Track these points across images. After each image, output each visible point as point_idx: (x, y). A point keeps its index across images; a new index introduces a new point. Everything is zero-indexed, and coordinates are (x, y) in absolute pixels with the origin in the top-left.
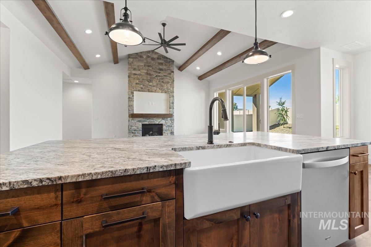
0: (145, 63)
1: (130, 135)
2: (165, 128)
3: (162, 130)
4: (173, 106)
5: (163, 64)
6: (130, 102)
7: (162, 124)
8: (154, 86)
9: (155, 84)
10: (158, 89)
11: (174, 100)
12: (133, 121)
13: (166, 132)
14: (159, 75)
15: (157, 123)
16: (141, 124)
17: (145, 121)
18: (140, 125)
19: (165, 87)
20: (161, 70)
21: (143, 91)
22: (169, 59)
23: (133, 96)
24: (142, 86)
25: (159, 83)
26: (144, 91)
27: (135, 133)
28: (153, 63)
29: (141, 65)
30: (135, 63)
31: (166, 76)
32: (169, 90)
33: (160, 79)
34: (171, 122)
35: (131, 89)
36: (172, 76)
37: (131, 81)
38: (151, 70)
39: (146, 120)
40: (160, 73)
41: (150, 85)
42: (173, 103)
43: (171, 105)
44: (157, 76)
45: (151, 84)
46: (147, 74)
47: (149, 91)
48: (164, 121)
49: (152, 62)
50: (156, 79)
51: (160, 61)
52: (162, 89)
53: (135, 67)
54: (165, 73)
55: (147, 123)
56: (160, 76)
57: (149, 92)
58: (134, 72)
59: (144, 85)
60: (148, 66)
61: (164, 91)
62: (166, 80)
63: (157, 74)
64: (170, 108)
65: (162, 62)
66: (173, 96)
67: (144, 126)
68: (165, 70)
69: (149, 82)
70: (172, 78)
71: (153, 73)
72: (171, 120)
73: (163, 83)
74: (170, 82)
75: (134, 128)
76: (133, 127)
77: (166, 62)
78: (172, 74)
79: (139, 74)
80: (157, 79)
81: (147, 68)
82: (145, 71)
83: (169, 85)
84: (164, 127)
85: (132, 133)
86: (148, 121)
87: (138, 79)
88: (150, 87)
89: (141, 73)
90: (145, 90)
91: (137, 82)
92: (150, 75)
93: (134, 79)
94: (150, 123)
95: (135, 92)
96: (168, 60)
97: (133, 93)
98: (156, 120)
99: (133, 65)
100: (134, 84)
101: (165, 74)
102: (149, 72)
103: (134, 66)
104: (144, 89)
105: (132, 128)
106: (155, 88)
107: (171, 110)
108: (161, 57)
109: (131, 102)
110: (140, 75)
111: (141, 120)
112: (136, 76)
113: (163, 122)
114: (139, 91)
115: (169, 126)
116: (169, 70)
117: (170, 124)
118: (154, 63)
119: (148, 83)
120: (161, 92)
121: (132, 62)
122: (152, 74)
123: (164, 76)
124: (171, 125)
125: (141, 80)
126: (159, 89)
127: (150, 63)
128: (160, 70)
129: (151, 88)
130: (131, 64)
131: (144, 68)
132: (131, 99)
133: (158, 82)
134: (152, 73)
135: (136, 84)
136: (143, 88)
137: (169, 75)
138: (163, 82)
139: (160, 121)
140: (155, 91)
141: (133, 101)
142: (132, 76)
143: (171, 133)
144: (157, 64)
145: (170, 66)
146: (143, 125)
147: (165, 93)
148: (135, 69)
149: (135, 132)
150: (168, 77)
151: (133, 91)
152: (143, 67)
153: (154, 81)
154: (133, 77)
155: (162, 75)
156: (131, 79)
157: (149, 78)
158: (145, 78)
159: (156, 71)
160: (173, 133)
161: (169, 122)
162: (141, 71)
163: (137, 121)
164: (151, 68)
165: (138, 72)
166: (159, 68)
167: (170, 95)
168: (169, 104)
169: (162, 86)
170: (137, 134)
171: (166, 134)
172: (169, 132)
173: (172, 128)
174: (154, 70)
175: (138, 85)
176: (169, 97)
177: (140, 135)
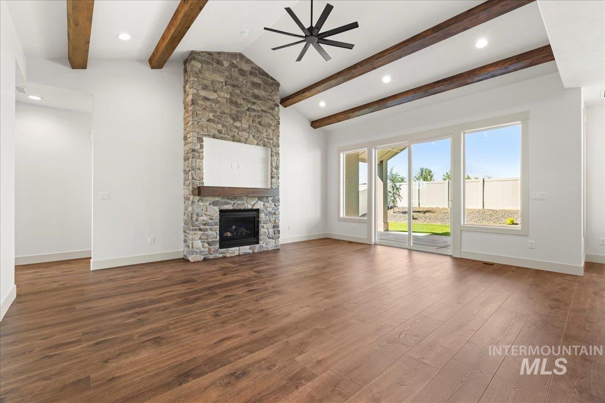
0: (227, 78)
1: (195, 234)
2: (264, 217)
3: (258, 222)
4: (278, 174)
5: (260, 87)
6: (194, 160)
7: (258, 209)
8: (243, 130)
9: (245, 126)
10: (251, 136)
11: (279, 161)
12: (201, 204)
13: (265, 226)
14: (253, 107)
15: (250, 207)
16: (217, 209)
17: (227, 204)
18: (215, 212)
19: (265, 135)
20: (256, 97)
21: (222, 138)
22: (272, 78)
23: (202, 147)
24: (220, 127)
25: (254, 125)
26: (225, 139)
27: (206, 230)
28: (241, 80)
29: (219, 80)
30: (207, 74)
31: (265, 112)
32: (271, 141)
33: (255, 116)
34: (273, 206)
35: (197, 130)
36: (276, 113)
37: (198, 112)
38: (238, 96)
39: (229, 201)
40: (254, 103)
41: (237, 127)
42: (277, 168)
43: (275, 170)
44: (248, 109)
45: (238, 124)
46: (231, 102)
47: (234, 139)
48: (262, 203)
49: (241, 78)
50: (248, 115)
51: (256, 80)
52: (258, 137)
53: (206, 82)
54: (264, 105)
55: (229, 207)
56: (254, 110)
57: (233, 141)
58: (203, 93)
59: (224, 126)
60: (234, 86)
61: (261, 142)
62: (266, 120)
63: (249, 106)
64: (272, 177)
65: (259, 82)
66: (278, 154)
67: (223, 214)
68: (265, 100)
69: (234, 120)
70: (276, 117)
71: (242, 102)
72: (273, 201)
73: (261, 125)
74: (273, 125)
75: (205, 218)
76: (202, 216)
77: (266, 84)
78: (276, 108)
79: (214, 99)
80: (250, 116)
81: (230, 89)
82: (226, 95)
83: (270, 131)
84: (262, 216)
85: (200, 230)
86: (233, 202)
87: (213, 111)
88: (237, 131)
89: (219, 99)
90: (226, 136)
91: (211, 116)
92: (236, 104)
93: (204, 109)
94: (236, 207)
95: (205, 139)
96: (269, 79)
97: (203, 142)
98: (247, 202)
99: (201, 76)
100: (204, 121)
101: (264, 108)
102: (234, 99)
103: (204, 79)
104: (224, 134)
105: (201, 218)
106: (245, 134)
107: (274, 180)
108: (257, 72)
109: (198, 160)
110: (217, 102)
111: (218, 201)
112: (208, 103)
113: (259, 205)
114: (214, 137)
115: (270, 213)
116: (271, 100)
117: (273, 209)
118: (245, 82)
119: (232, 122)
120: (257, 144)
121: (200, 71)
122: (241, 105)
123: (262, 111)
124: (273, 211)
125: (218, 114)
126: (253, 136)
127: (237, 79)
128: (255, 99)
129: (238, 134)
130: (197, 73)
131: (225, 87)
132: (197, 154)
133: (251, 123)
134: (240, 101)
135: (209, 120)
136: (224, 132)
137: (271, 111)
138: (260, 123)
139: (255, 204)
140: (246, 139)
141: (202, 159)
142: (200, 102)
143: (274, 227)
144: (249, 84)
145: (273, 93)
146: (221, 211)
147: (264, 146)
148: (205, 88)
149: (207, 227)
150: (269, 115)
151: (200, 136)
152: (222, 86)
153: (244, 118)
154: (202, 105)
155: (259, 108)
156: (197, 108)
157: (234, 112)
158: (227, 111)
159: (247, 100)
160: (278, 227)
161: (270, 206)
162: (218, 95)
163: (210, 204)
164: (239, 92)
165: (213, 96)
166: (252, 93)
167: (272, 151)
168: (271, 169)
169: (258, 131)
170: (210, 232)
171: (265, 229)
172: (270, 225)
173: (276, 216)
174: (244, 97)
175: (213, 125)
176: (271, 156)
177: (215, 235)
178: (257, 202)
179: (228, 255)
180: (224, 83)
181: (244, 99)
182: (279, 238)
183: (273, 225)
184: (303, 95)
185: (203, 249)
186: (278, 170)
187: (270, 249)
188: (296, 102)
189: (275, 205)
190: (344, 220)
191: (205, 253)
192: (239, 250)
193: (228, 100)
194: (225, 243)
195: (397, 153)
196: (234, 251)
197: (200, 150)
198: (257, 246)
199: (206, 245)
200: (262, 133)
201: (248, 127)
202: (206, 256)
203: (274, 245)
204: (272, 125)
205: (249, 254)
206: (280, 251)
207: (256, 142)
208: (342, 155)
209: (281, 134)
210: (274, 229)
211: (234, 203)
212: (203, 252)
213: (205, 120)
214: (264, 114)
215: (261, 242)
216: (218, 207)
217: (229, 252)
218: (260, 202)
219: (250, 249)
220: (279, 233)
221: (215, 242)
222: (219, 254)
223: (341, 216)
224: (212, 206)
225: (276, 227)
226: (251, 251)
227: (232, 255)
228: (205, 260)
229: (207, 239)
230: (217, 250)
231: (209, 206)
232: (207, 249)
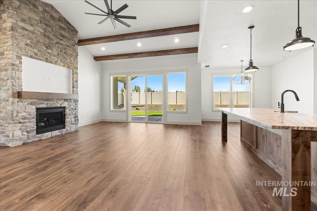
0: (41, 18)
2: (69, 112)
3: (65, 115)
4: (77, 85)
5: (65, 30)
7: (65, 107)
8: (53, 56)
9: (55, 53)
10: (59, 60)
11: (78, 78)
12: (20, 104)
13: (69, 117)
14: (61, 42)
15: (59, 105)
16: (34, 107)
17: (42, 104)
18: (32, 110)
19: (69, 60)
20: (63, 36)
21: (38, 59)
22: (73, 27)
23: (21, 63)
24: (36, 51)
25: (61, 53)
26: (41, 60)
27: (26, 122)
28: (52, 23)
29: (35, 18)
30: (24, 11)
31: (69, 46)
32: (73, 65)
33: (62, 48)
34: (74, 105)
36: (76, 49)
38: (50, 32)
39: (44, 102)
40: (61, 40)
41: (49, 53)
42: (77, 82)
43: (75, 83)
44: (57, 43)
45: (50, 51)
46: (45, 36)
47: (47, 61)
48: (67, 103)
49: (52, 21)
50: (57, 46)
51: (62, 25)
52: (64, 62)
53: (23, 17)
56: (61, 44)
57: (47, 62)
58: (22, 24)
59: (39, 50)
60: (46, 25)
61: (66, 65)
62: (70, 51)
63: (58, 41)
64: (73, 87)
65: (64, 27)
66: (77, 73)
67: (39, 110)
68: (69, 39)
69: (47, 48)
70: (76, 51)
73: (66, 54)
75: (24, 114)
76: (22, 113)
77: (69, 29)
78: (76, 46)
79: (31, 31)
80: (58, 47)
81: (44, 27)
83: (72, 59)
84: (67, 111)
85: (20, 123)
86: (46, 103)
87: (31, 39)
88: (49, 55)
89: (35, 31)
90: (41, 58)
91: (29, 42)
92: (49, 38)
93: (23, 36)
94: (49, 106)
95: (23, 57)
96: (71, 27)
98: (57, 102)
100: (22, 44)
101: (68, 44)
102: (46, 34)
104: (39, 56)
105: (20, 115)
106: (55, 59)
107: (75, 89)
108: (63, 20)
110: (33, 33)
111: (35, 102)
112: (25, 32)
113: (65, 104)
114: (31, 57)
115: (72, 109)
116: (73, 40)
118: (55, 24)
119: (45, 49)
120: (64, 66)
122: (52, 39)
123: (67, 45)
126: (61, 61)
127: (49, 21)
129: (50, 57)
131: (40, 24)
133: (60, 52)
134: (51, 36)
135: (27, 45)
136: (39, 55)
137: (72, 47)
138: (65, 53)
139: (62, 104)
140: (56, 62)
141: (21, 71)
142: (19, 30)
143: (75, 117)
144: (58, 27)
146: (37, 109)
147: (68, 67)
148: (23, 21)
149: (26, 120)
150: (71, 49)
151: (19, 55)
153: (55, 48)
154: (21, 33)
158: (41, 41)
159: (56, 36)
160: (77, 117)
161: (73, 105)
162: (34, 28)
163: (28, 104)
164: (51, 30)
165: (30, 28)
166: (60, 33)
167: (73, 71)
168: (73, 82)
169: (64, 58)
170: (28, 124)
171: (69, 119)
172: (72, 116)
173: (76, 111)
174: (54, 34)
175: (30, 48)
176: (73, 74)
177: (33, 125)
178: (64, 102)
179: (43, 138)
180: (39, 22)
181: (54, 35)
182: (78, 123)
183: (74, 116)
184: (93, 41)
185: (22, 137)
186: (77, 83)
187: (72, 131)
188: (87, 45)
189: (75, 104)
190: (112, 111)
191: (24, 139)
192: (52, 134)
193: (43, 34)
194: (40, 130)
195: (134, 78)
196: (48, 135)
197: (20, 65)
198: (64, 130)
199: (25, 133)
200: (67, 60)
201: (57, 54)
202: (25, 141)
203: (75, 128)
204: (73, 56)
205: (59, 135)
206: (79, 131)
207: (63, 65)
208: (111, 77)
209: (79, 62)
210: (75, 119)
211: (48, 103)
212: (23, 138)
213: (24, 44)
214: (68, 48)
215: (67, 127)
216: (35, 106)
217: (44, 136)
218: (66, 102)
219: (59, 132)
220: (78, 121)
221: (33, 130)
222: (36, 138)
223: (111, 109)
224: (30, 105)
225: (76, 117)
226: (60, 134)
227: (47, 138)
228: (24, 144)
229: (25, 129)
230: (35, 136)
231: (28, 105)
232: (26, 136)
